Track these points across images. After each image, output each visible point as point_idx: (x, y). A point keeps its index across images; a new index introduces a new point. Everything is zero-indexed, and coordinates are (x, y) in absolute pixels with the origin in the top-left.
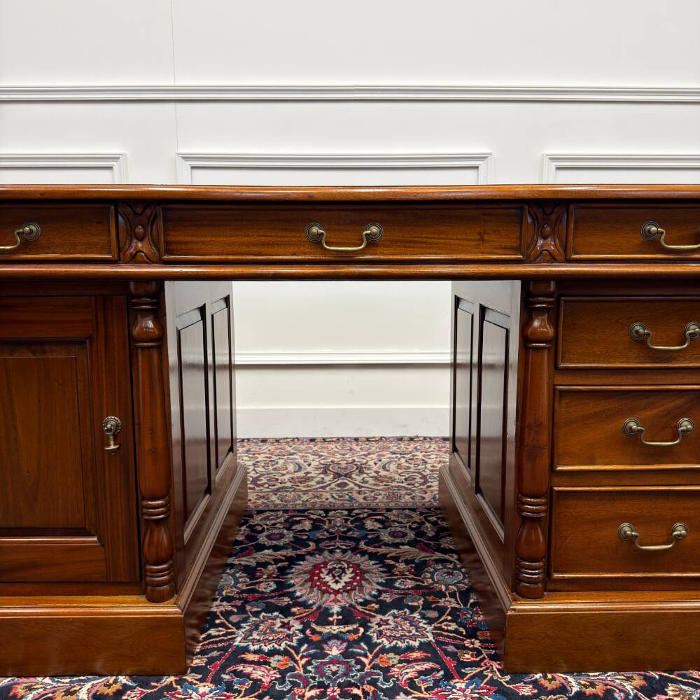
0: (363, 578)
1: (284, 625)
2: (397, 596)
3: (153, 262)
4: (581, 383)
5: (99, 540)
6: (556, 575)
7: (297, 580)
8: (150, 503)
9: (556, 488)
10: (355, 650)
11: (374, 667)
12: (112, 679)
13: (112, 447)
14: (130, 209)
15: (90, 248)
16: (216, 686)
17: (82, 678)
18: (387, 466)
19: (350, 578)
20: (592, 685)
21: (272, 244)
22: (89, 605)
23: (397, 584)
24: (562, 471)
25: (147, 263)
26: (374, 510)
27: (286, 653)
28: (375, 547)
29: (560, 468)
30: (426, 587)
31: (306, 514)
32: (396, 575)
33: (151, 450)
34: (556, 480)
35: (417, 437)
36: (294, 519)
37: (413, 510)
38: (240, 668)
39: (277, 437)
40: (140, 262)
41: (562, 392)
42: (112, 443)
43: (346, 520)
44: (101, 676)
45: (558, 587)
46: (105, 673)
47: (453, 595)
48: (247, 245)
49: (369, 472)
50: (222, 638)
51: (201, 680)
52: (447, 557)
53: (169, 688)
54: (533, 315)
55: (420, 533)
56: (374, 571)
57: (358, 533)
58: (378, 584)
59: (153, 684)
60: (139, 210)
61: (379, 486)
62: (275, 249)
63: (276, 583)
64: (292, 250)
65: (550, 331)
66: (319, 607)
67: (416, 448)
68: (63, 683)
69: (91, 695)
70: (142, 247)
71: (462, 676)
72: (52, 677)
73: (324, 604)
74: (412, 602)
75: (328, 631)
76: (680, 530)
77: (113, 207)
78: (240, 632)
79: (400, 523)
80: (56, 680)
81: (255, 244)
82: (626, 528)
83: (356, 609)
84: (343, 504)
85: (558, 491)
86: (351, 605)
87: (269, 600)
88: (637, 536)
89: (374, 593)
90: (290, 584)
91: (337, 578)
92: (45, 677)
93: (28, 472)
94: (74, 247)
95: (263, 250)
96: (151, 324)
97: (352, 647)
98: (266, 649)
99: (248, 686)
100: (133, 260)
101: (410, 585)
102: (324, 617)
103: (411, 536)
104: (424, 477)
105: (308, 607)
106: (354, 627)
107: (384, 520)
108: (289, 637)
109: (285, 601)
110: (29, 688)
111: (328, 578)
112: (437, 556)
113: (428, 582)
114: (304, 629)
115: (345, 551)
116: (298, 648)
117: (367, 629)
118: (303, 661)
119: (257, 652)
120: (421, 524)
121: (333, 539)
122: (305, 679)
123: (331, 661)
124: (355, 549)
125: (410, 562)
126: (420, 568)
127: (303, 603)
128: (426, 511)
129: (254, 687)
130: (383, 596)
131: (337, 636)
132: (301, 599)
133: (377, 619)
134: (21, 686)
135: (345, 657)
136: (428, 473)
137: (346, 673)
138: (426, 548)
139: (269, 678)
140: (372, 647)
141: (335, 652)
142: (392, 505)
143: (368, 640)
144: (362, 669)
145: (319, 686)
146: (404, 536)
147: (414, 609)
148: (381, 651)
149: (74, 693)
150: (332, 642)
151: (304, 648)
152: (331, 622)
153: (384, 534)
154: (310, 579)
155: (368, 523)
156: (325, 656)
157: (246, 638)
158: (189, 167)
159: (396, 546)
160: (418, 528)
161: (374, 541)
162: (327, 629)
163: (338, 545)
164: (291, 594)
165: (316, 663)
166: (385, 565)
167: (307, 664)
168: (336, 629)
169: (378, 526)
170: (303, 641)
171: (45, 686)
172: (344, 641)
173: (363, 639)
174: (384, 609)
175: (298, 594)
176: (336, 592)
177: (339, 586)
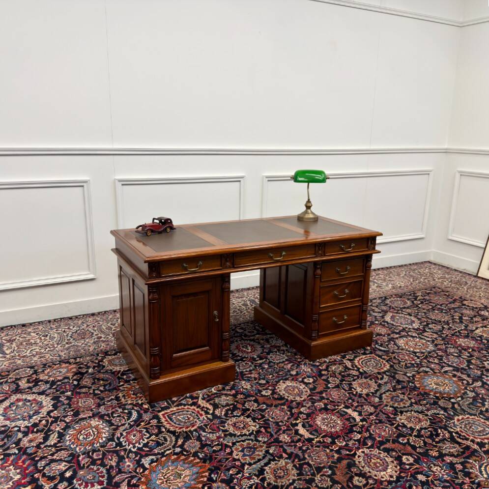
1: (246, 364)
4: (326, 284)
5: (210, 348)
6: (320, 334)
7: (236, 352)
8: (225, 334)
9: (320, 312)
12: (217, 387)
13: (217, 320)
16: (246, 381)
17: (208, 388)
20: (331, 359)
23: (265, 346)
24: (321, 307)
25: (229, 268)
26: (235, 325)
27: (254, 370)
30: (274, 346)
34: (320, 309)
37: (248, 323)
38: (247, 376)
44: (213, 387)
47: (282, 346)
51: (240, 380)
52: (271, 336)
53: (233, 384)
55: (258, 330)
59: (229, 384)
63: (231, 354)
66: (250, 357)
68: (205, 391)
70: (229, 264)
71: (302, 364)
72: (200, 390)
74: (274, 350)
76: (346, 317)
79: (248, 328)
82: (334, 318)
83: (261, 355)
86: (258, 355)
88: (337, 320)
91: (247, 349)
94: (211, 267)
96: (227, 284)
98: (248, 370)
100: (225, 269)
101: (269, 346)
102: (254, 359)
103: (255, 332)
104: (239, 310)
105: (247, 358)
106: (265, 360)
107: (242, 328)
108: (251, 366)
109: (239, 358)
110: (197, 394)
111: (244, 349)
112: (269, 336)
113: (273, 344)
114: (252, 363)
115: (241, 341)
116: (256, 368)
117: (269, 360)
118: (261, 370)
119: (247, 371)
120: (255, 327)
121: (232, 338)
122: (266, 374)
123: (268, 369)
124: (243, 339)
125: (263, 340)
126: (267, 341)
127: (245, 357)
128: (252, 322)
129: (255, 379)
130: (265, 350)
131: (263, 363)
132: (243, 356)
133: (269, 356)
134: (195, 395)
135: (270, 367)
136: (239, 308)
137: (274, 370)
138: (263, 335)
139: (257, 376)
140: (274, 363)
141: (266, 366)
142: (239, 322)
143: (272, 362)
144: (277, 368)
145: (271, 374)
146: (253, 332)
147: (276, 352)
148: (278, 364)
149: (211, 392)
150: (263, 365)
151: (257, 367)
152: (258, 360)
153: (246, 332)
154: (239, 351)
155: (238, 330)
156: (265, 368)
157: (239, 369)
158: (121, 185)
159: (254, 335)
160: (255, 329)
161: (246, 336)
162: (258, 362)
163: (236, 339)
164: (239, 356)
165: (264, 370)
166: (257, 342)
167: (262, 371)
168: (261, 361)
169: (242, 331)
170: (255, 366)
171: (201, 393)
172: (266, 363)
173: (270, 362)
174: (268, 354)
175: (240, 355)
176: (251, 352)
177: (250, 351)
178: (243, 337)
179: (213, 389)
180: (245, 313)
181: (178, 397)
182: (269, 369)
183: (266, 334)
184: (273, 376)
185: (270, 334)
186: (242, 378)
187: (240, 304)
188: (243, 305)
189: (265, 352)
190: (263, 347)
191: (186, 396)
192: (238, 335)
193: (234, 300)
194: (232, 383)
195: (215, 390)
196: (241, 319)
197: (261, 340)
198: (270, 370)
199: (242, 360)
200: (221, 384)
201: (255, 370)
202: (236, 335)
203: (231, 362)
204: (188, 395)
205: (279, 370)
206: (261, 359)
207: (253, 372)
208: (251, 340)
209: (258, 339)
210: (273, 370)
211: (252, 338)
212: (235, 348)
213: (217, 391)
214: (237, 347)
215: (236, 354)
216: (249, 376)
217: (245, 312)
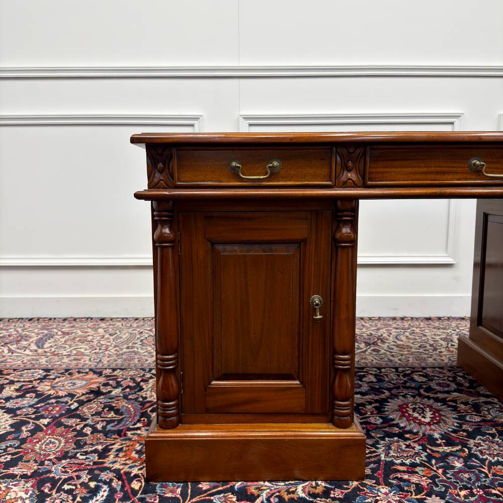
0: (440, 415)
1: (408, 446)
2: (475, 427)
3: (359, 187)
5: (302, 383)
7: (395, 416)
8: (341, 357)
10: (472, 463)
11: (494, 475)
12: (314, 483)
13: (319, 317)
14: (345, 150)
15: (314, 177)
16: (391, 488)
17: (291, 482)
18: (398, 337)
19: (432, 415)
21: (444, 173)
22: (297, 430)
23: (468, 418)
25: (354, 187)
26: (413, 368)
27: (421, 465)
28: (433, 393)
30: (491, 421)
31: (365, 370)
32: (463, 413)
33: (346, 319)
35: (405, 317)
36: (359, 374)
37: (442, 368)
38: (399, 476)
40: (349, 187)
42: (318, 314)
43: (399, 376)
44: (305, 481)
46: (306, 479)
48: (426, 173)
49: (389, 341)
50: (369, 455)
51: (378, 483)
52: (489, 400)
53: (357, 489)
56: (445, 409)
57: (413, 384)
58: (453, 418)
59: (345, 486)
60: (351, 150)
61: (404, 352)
62: (446, 176)
63: (381, 417)
64: (458, 176)
66: (424, 434)
67: (410, 325)
68: (280, 485)
69: (306, 493)
70: (351, 176)
72: (270, 481)
73: (425, 431)
74: (488, 431)
75: (442, 450)
77: (334, 149)
78: (380, 451)
79: (438, 377)
80: (274, 483)
81: (432, 173)
83: (452, 436)
84: (387, 364)
86: (445, 433)
87: (384, 429)
89: (456, 424)
90: (391, 418)
91: (422, 415)
92: (264, 482)
93: (255, 334)
94: (304, 177)
95: (438, 177)
96: (349, 231)
97: (468, 461)
98: (408, 462)
99: (413, 487)
100: (344, 185)
101: (478, 419)
102: (432, 441)
103: (453, 386)
104: (431, 345)
105: (417, 433)
106: (460, 447)
107: (426, 376)
108: (417, 454)
109: (396, 430)
110: (259, 489)
111: (416, 415)
112: (482, 399)
113: (489, 417)
114: (424, 449)
115: (414, 397)
116: (429, 462)
117: (470, 449)
118: (440, 471)
119: (402, 464)
120: (455, 378)
121: (398, 388)
122: (451, 483)
123: (461, 471)
124: (420, 395)
125: (466, 404)
126: (477, 408)
127: (410, 432)
128: (451, 369)
129: (419, 489)
130: (464, 427)
131: (451, 454)
132: (408, 428)
133: (471, 442)
134: (252, 488)
135: (468, 468)
136: (432, 342)
137: (478, 479)
138: (470, 394)
139: (425, 482)
140: (483, 461)
141: (458, 465)
142: (423, 365)
143: (476, 457)
144: (487, 476)
145: (465, 488)
146: (449, 386)
147: (493, 436)
148: (491, 464)
149: (293, 492)
150: (451, 458)
151: (434, 462)
152: (440, 445)
153: (433, 385)
154: (403, 415)
155: (416, 377)
156: (453, 467)
157: (387, 455)
158: (248, 125)
159: (448, 392)
160: (454, 381)
161: (429, 389)
162: (440, 449)
163: (405, 392)
164: (397, 425)
165: (450, 472)
166: (450, 406)
167: (444, 473)
168: (447, 449)
169: (424, 379)
170: (430, 457)
171: (269, 488)
172: (459, 457)
173: (471, 456)
174: (471, 435)
175: (402, 425)
176: (429, 424)
177: (427, 420)
178: (422, 391)
179: (300, 488)
180: (441, 352)
181: (213, 484)
182: (465, 472)
183: (479, 395)
184: (472, 495)
185: (487, 396)
186: (386, 476)
187: (437, 338)
188: (444, 339)
189: (464, 431)
190: (462, 418)
191: (232, 487)
192: (413, 385)
193: (426, 331)
194: (355, 483)
195: (304, 491)
196: (431, 360)
197: (462, 403)
198: (466, 475)
199: (401, 436)
200: (325, 481)
201: (424, 466)
202: (408, 384)
203: (355, 432)
204: (238, 485)
205: (492, 482)
206: (450, 442)
207: (418, 469)
208: (437, 400)
209: (455, 401)
210: (474, 479)
211: (441, 396)
212: (397, 408)
213: (310, 495)
214: (402, 409)
215: (393, 420)
216: (406, 477)
217: (443, 350)
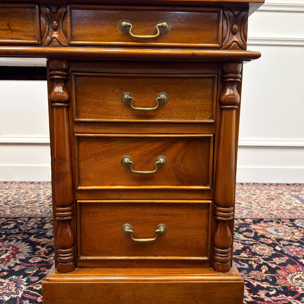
0: (14, 256)
2: (24, 267)
4: (92, 132)
6: (82, 258)
9: (78, 201)
19: (6, 256)
23: (30, 260)
24: (81, 191)
28: (38, 238)
29: (79, 188)
32: (35, 255)
34: (79, 195)
39: (40, 181)
41: (78, 137)
43: (36, 224)
45: (85, 265)
54: (55, 84)
56: (24, 252)
58: (20, 260)
65: (66, 96)
76: (162, 229)
82: (127, 227)
84: (42, 215)
85: (80, 203)
88: (131, 232)
89: (12, 265)
